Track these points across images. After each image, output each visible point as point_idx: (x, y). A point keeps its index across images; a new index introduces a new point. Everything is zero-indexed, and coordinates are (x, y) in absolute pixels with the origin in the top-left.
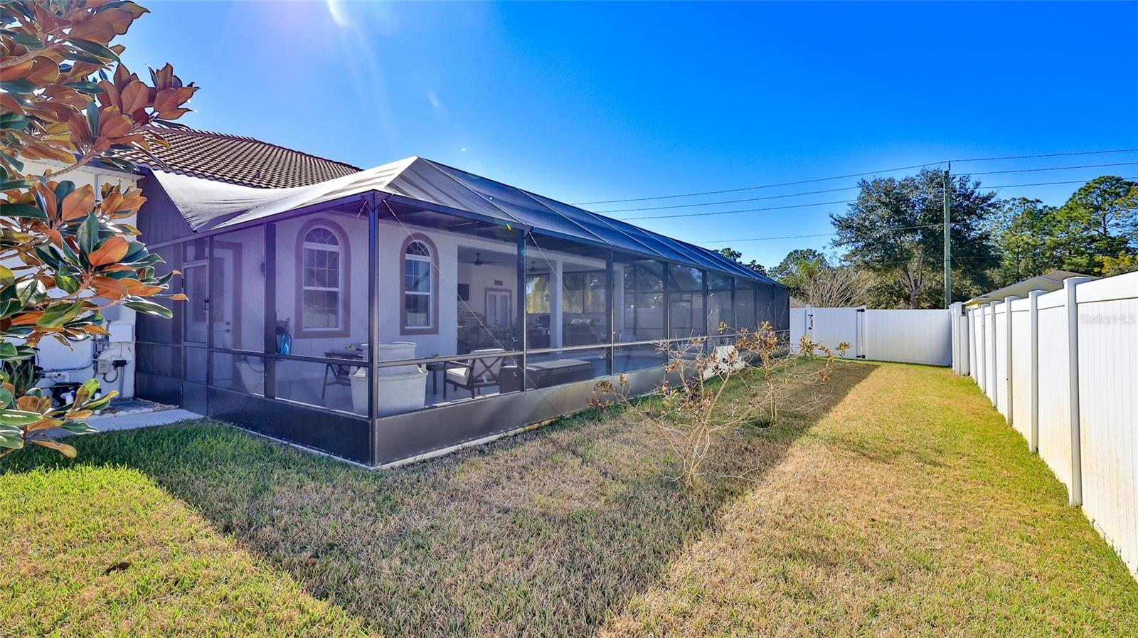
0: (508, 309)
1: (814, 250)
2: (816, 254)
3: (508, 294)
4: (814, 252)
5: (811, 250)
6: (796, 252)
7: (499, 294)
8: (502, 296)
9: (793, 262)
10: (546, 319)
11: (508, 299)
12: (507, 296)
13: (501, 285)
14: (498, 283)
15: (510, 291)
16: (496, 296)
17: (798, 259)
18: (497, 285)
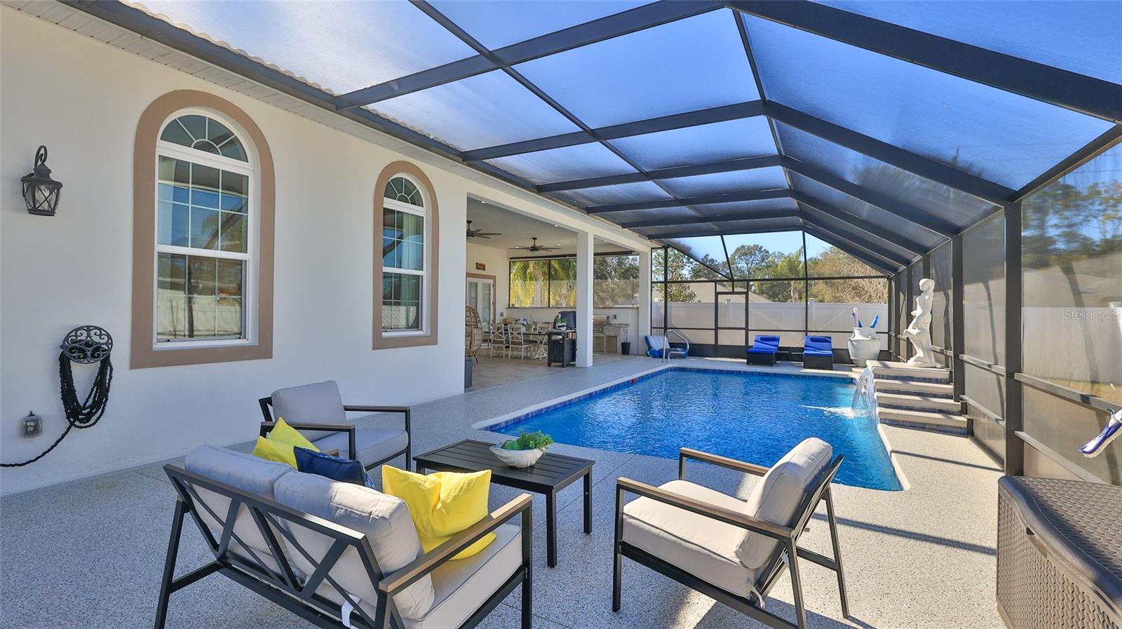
0: (492, 301)
1: (760, 245)
2: (763, 249)
3: (491, 282)
4: (761, 248)
5: (758, 246)
6: (743, 247)
7: (480, 282)
8: (484, 284)
9: (739, 257)
10: (571, 315)
11: (492, 288)
12: (490, 285)
13: (484, 270)
14: (481, 266)
15: (494, 278)
16: (477, 284)
17: (745, 254)
18: (479, 269)
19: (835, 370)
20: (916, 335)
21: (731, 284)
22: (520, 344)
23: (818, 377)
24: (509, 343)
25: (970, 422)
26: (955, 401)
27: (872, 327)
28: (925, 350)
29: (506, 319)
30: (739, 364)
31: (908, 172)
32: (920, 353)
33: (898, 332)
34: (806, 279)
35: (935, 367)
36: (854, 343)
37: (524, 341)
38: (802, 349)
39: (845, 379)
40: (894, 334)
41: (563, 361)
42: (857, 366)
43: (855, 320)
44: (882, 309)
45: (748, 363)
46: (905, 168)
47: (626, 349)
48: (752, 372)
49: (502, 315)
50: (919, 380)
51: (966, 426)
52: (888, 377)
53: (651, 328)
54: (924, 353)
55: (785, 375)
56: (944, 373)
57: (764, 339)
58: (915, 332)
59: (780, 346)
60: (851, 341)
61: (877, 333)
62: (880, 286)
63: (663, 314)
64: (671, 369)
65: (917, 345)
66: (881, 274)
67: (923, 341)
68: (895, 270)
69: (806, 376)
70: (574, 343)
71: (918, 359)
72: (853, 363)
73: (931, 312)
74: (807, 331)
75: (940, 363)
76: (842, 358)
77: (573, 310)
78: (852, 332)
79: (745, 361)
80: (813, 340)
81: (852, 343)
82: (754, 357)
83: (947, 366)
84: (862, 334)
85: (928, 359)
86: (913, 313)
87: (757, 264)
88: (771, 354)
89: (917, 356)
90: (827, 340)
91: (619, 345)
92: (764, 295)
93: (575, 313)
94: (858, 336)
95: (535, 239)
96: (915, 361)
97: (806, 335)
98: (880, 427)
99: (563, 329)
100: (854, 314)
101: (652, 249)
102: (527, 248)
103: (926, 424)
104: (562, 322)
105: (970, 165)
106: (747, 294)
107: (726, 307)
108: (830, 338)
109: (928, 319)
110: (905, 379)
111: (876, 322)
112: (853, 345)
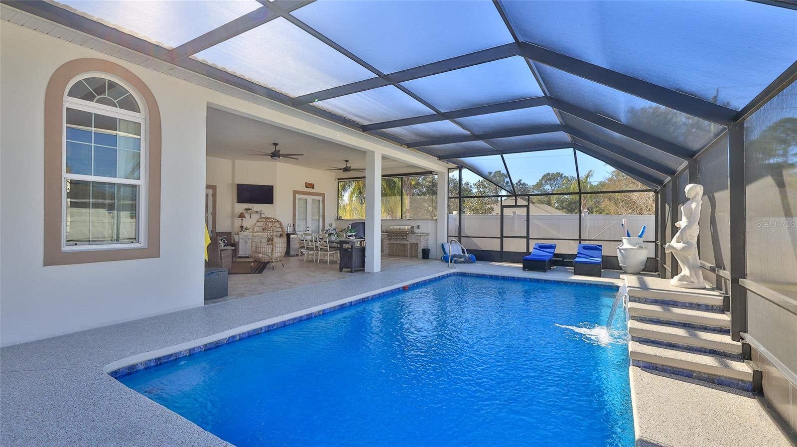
0: (321, 214)
2: (563, 176)
3: (321, 198)
4: (562, 174)
5: (559, 173)
6: (548, 174)
7: (310, 198)
8: (313, 200)
9: (545, 182)
10: (361, 225)
11: (321, 203)
12: (319, 201)
13: (313, 189)
14: (310, 186)
15: (323, 195)
16: (306, 200)
17: (550, 180)
18: (309, 188)
19: (604, 277)
20: (681, 250)
21: (514, 198)
22: (327, 251)
23: (585, 284)
24: (318, 250)
25: (758, 375)
26: (733, 339)
27: (639, 236)
28: (692, 268)
30: (514, 269)
31: (676, 111)
32: (685, 271)
33: (664, 242)
34: (580, 193)
35: (705, 289)
36: (622, 251)
37: (330, 247)
38: (575, 256)
39: (611, 286)
40: (659, 244)
41: (350, 267)
42: (625, 273)
43: (624, 230)
44: (649, 220)
45: (524, 268)
46: (673, 107)
47: (426, 254)
48: (525, 278)
49: (330, 225)
50: (684, 305)
51: (751, 379)
52: (646, 301)
53: (448, 236)
54: (690, 272)
55: (555, 281)
56: (716, 298)
57: (542, 247)
58: (679, 246)
59: (555, 253)
60: (619, 249)
61: (644, 241)
62: (647, 198)
63: (458, 225)
64: (454, 274)
65: (682, 262)
66: (649, 188)
67: (689, 257)
68: (660, 182)
69: (574, 283)
70: (363, 250)
71: (683, 278)
72: (622, 269)
73: (699, 223)
74: (580, 240)
75: (711, 283)
76: (611, 265)
77: (363, 221)
78: (621, 241)
79: (521, 265)
80: (586, 248)
81: (620, 251)
82: (531, 263)
83: (719, 288)
84: (630, 243)
85: (695, 278)
86: (677, 224)
87: (559, 187)
88: (544, 261)
89: (682, 274)
90: (598, 248)
91: (420, 250)
92: (564, 210)
93: (364, 223)
94: (626, 244)
95: (347, 161)
96: (680, 280)
97: (580, 243)
98: (632, 370)
99: (353, 238)
100: (622, 224)
101: (449, 169)
102: (341, 169)
103: (694, 372)
104: (351, 232)
105: (728, 103)
106: (528, 207)
107: (512, 219)
108: (601, 246)
109: (695, 231)
110: (667, 303)
111: (643, 232)
112: (621, 252)
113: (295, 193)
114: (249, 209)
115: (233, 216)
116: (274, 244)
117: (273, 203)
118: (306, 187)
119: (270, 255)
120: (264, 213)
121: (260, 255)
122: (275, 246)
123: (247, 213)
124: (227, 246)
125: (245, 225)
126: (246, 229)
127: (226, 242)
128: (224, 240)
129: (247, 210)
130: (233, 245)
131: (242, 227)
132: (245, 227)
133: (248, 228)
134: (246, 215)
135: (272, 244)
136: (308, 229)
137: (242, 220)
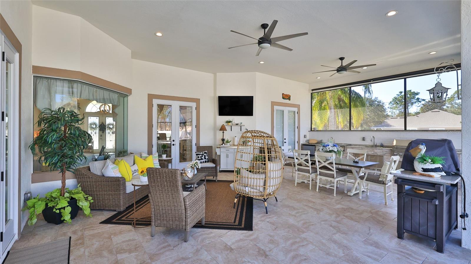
0: (296, 126)
3: (296, 109)
7: (286, 109)
11: (296, 115)
12: (295, 112)
13: (290, 100)
14: (286, 97)
15: (298, 106)
16: (283, 111)
18: (285, 99)
29: (308, 140)
49: (305, 136)
95: (342, 59)
113: (273, 104)
114: (230, 122)
115: (215, 129)
116: (268, 171)
117: (253, 115)
118: (283, 98)
119: (262, 189)
120: (244, 126)
121: (247, 189)
122: (269, 175)
123: (228, 125)
124: (208, 162)
125: (226, 138)
126: (227, 142)
127: (207, 157)
128: (205, 156)
129: (228, 122)
130: (214, 161)
131: (223, 140)
132: (226, 140)
133: (229, 141)
134: (227, 127)
135: (265, 173)
136: (285, 141)
137: (223, 132)
